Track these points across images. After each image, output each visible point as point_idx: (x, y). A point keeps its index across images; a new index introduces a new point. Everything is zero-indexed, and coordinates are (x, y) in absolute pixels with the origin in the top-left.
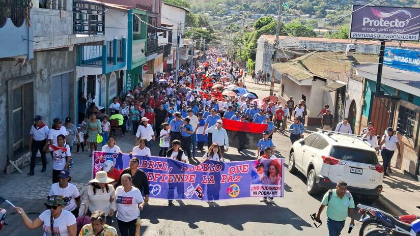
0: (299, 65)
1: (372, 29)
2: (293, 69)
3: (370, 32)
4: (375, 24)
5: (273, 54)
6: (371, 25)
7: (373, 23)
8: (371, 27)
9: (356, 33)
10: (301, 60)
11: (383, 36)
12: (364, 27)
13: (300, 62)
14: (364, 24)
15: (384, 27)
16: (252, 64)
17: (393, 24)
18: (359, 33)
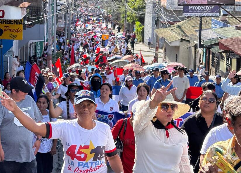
0: (178, 29)
1: (194, 11)
2: (170, 34)
3: (193, 13)
4: (195, 9)
5: (156, 20)
6: (193, 9)
7: (194, 8)
8: (193, 10)
9: (186, 14)
10: (180, 25)
11: (200, 15)
12: (190, 10)
13: (179, 27)
14: (190, 9)
15: (200, 10)
16: (140, 29)
17: (205, 8)
18: (188, 14)
